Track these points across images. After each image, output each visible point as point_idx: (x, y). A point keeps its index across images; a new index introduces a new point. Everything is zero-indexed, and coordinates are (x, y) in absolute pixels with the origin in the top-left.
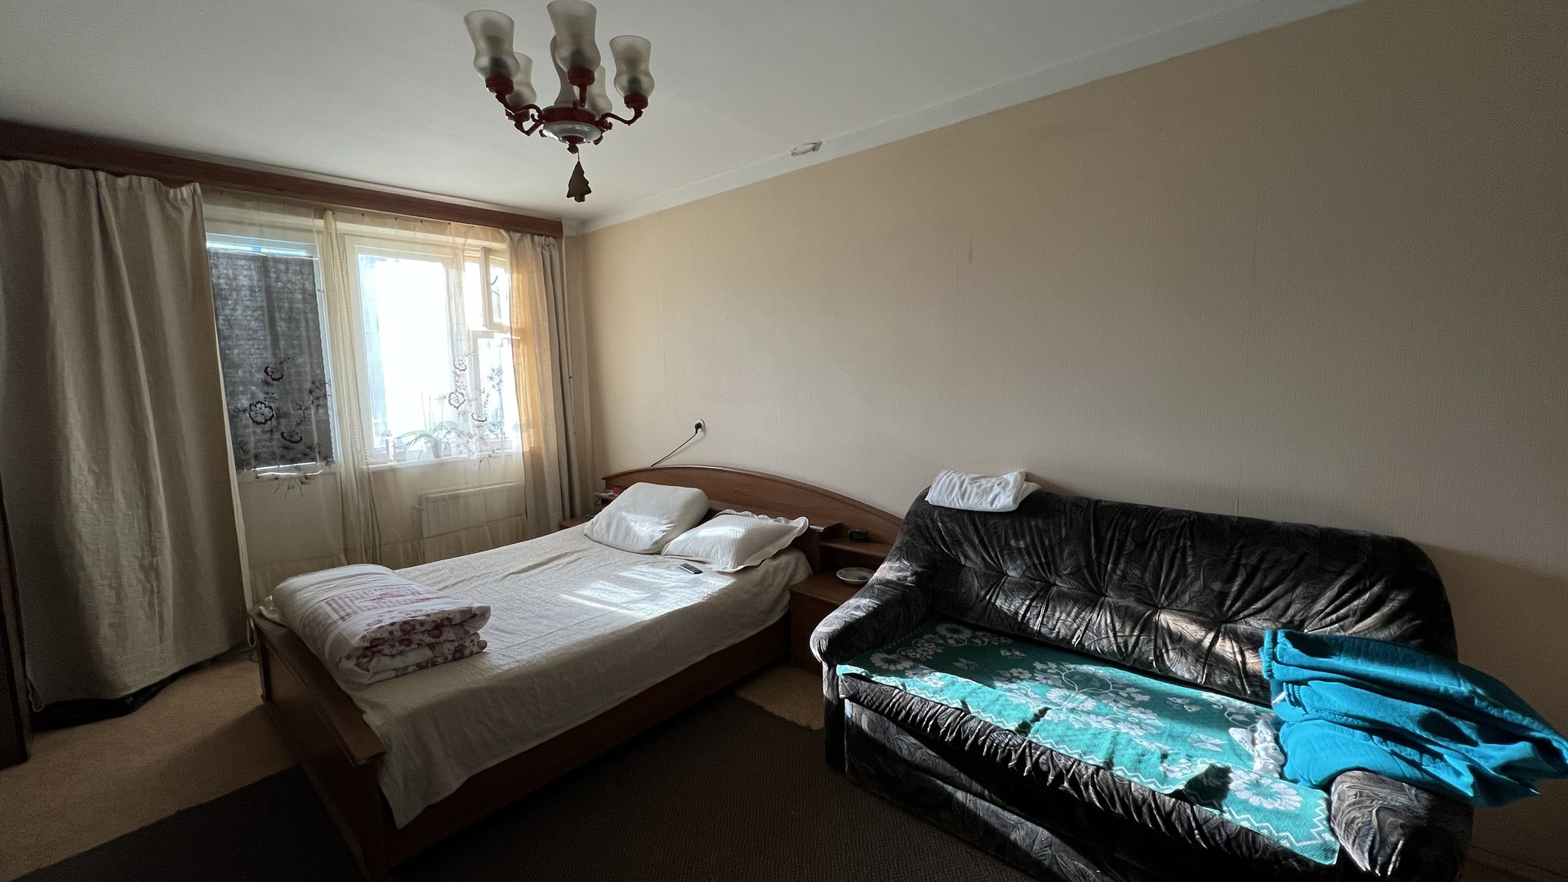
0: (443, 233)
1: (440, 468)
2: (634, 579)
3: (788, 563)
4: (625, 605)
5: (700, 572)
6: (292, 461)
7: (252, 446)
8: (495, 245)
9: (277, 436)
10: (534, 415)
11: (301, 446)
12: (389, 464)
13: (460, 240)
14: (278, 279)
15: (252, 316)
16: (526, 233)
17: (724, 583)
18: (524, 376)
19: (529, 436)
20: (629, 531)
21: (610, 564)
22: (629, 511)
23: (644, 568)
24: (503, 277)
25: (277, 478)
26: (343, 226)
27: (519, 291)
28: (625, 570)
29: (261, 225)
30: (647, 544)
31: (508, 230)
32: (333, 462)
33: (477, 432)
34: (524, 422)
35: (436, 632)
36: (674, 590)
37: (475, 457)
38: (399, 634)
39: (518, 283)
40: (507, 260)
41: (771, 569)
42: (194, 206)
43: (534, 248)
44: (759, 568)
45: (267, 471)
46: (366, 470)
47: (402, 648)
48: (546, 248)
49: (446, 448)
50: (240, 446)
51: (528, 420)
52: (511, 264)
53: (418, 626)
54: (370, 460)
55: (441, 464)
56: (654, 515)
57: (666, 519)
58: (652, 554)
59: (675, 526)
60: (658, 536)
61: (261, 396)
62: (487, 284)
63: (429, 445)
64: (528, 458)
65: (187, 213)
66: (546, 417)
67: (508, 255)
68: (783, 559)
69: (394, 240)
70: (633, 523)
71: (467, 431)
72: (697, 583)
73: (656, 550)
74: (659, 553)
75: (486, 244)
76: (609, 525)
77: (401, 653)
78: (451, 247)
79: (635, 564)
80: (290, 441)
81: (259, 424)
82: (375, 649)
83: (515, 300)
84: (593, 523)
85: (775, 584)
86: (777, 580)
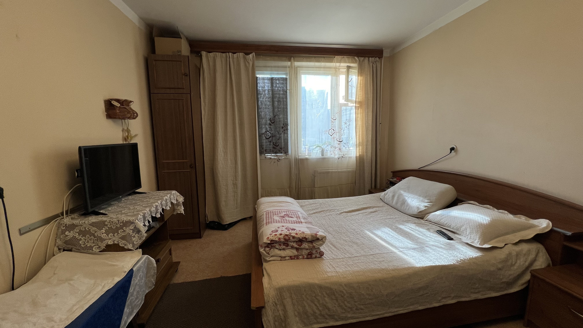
0: (332, 62)
1: (323, 160)
2: (407, 232)
3: (529, 251)
4: (402, 250)
5: (451, 239)
6: (276, 153)
7: (265, 147)
8: (352, 65)
9: (272, 143)
10: (362, 140)
11: (278, 148)
12: (306, 157)
13: (338, 64)
14: (276, 86)
15: (268, 100)
16: (366, 57)
17: (473, 254)
18: (360, 123)
19: (359, 149)
20: (404, 202)
21: (393, 218)
22: (405, 191)
23: (413, 226)
24: (355, 78)
25: (271, 158)
26: (297, 64)
27: (361, 84)
28: (401, 224)
29: (272, 67)
30: (415, 212)
31: (358, 57)
32: (288, 154)
33: (338, 146)
34: (358, 143)
35: (300, 243)
36: (434, 248)
37: (337, 157)
38: (283, 240)
39: (361, 81)
40: (356, 71)
41: (514, 253)
42: (253, 62)
43: (369, 63)
44: (503, 250)
45: (269, 156)
46: (298, 158)
47: (284, 247)
48: (375, 63)
49: (326, 152)
50: (261, 146)
51: (360, 142)
52: (358, 72)
53: (291, 238)
54: (299, 155)
55: (324, 159)
56: (420, 196)
57: (428, 200)
58: (418, 218)
59: (433, 205)
60: (422, 208)
61: (268, 129)
62: (347, 82)
63: (320, 150)
64: (358, 159)
65: (251, 63)
66: (367, 141)
67: (357, 68)
68: (525, 247)
69: (313, 67)
70: (407, 198)
71: (334, 146)
72: (451, 248)
73: (420, 216)
74: (422, 218)
75: (349, 64)
76: (393, 196)
77: (284, 249)
78: (334, 68)
79: (407, 222)
80: (275, 145)
81: (267, 139)
82: (273, 245)
83: (358, 88)
84: (385, 193)
85: (517, 265)
86: (518, 261)
